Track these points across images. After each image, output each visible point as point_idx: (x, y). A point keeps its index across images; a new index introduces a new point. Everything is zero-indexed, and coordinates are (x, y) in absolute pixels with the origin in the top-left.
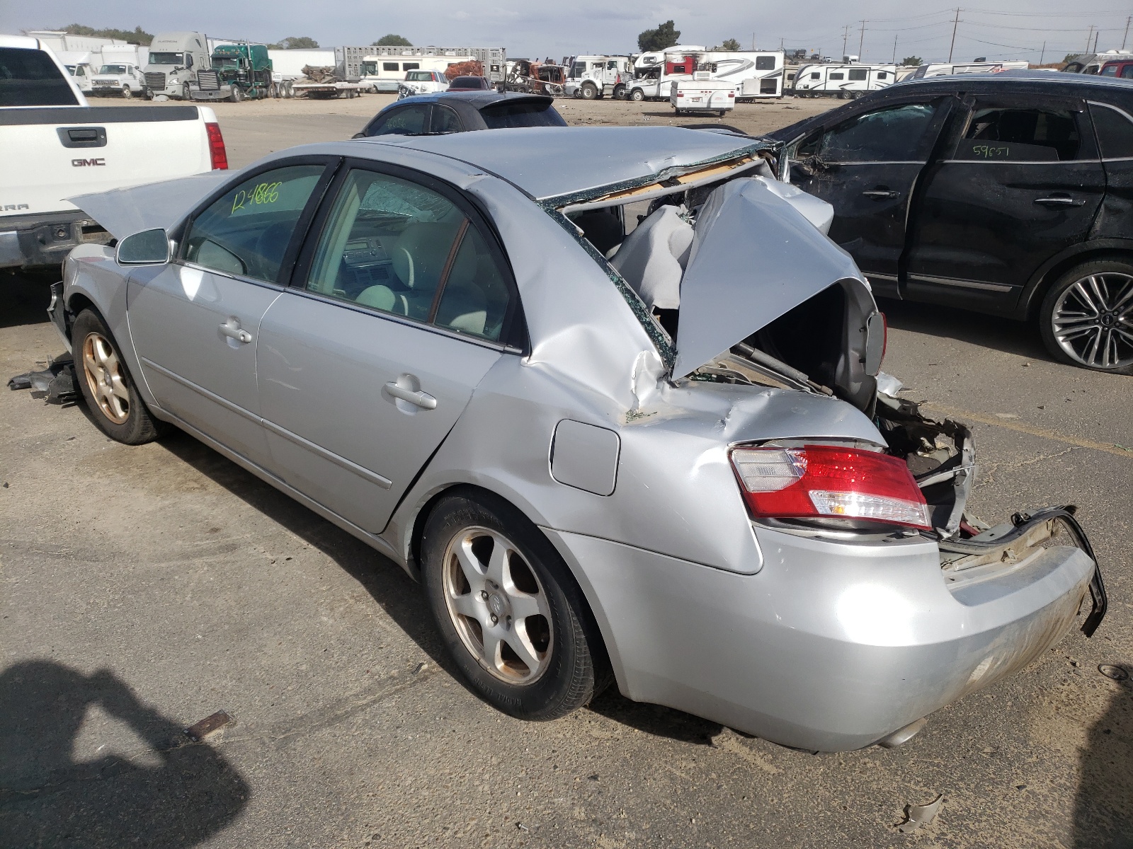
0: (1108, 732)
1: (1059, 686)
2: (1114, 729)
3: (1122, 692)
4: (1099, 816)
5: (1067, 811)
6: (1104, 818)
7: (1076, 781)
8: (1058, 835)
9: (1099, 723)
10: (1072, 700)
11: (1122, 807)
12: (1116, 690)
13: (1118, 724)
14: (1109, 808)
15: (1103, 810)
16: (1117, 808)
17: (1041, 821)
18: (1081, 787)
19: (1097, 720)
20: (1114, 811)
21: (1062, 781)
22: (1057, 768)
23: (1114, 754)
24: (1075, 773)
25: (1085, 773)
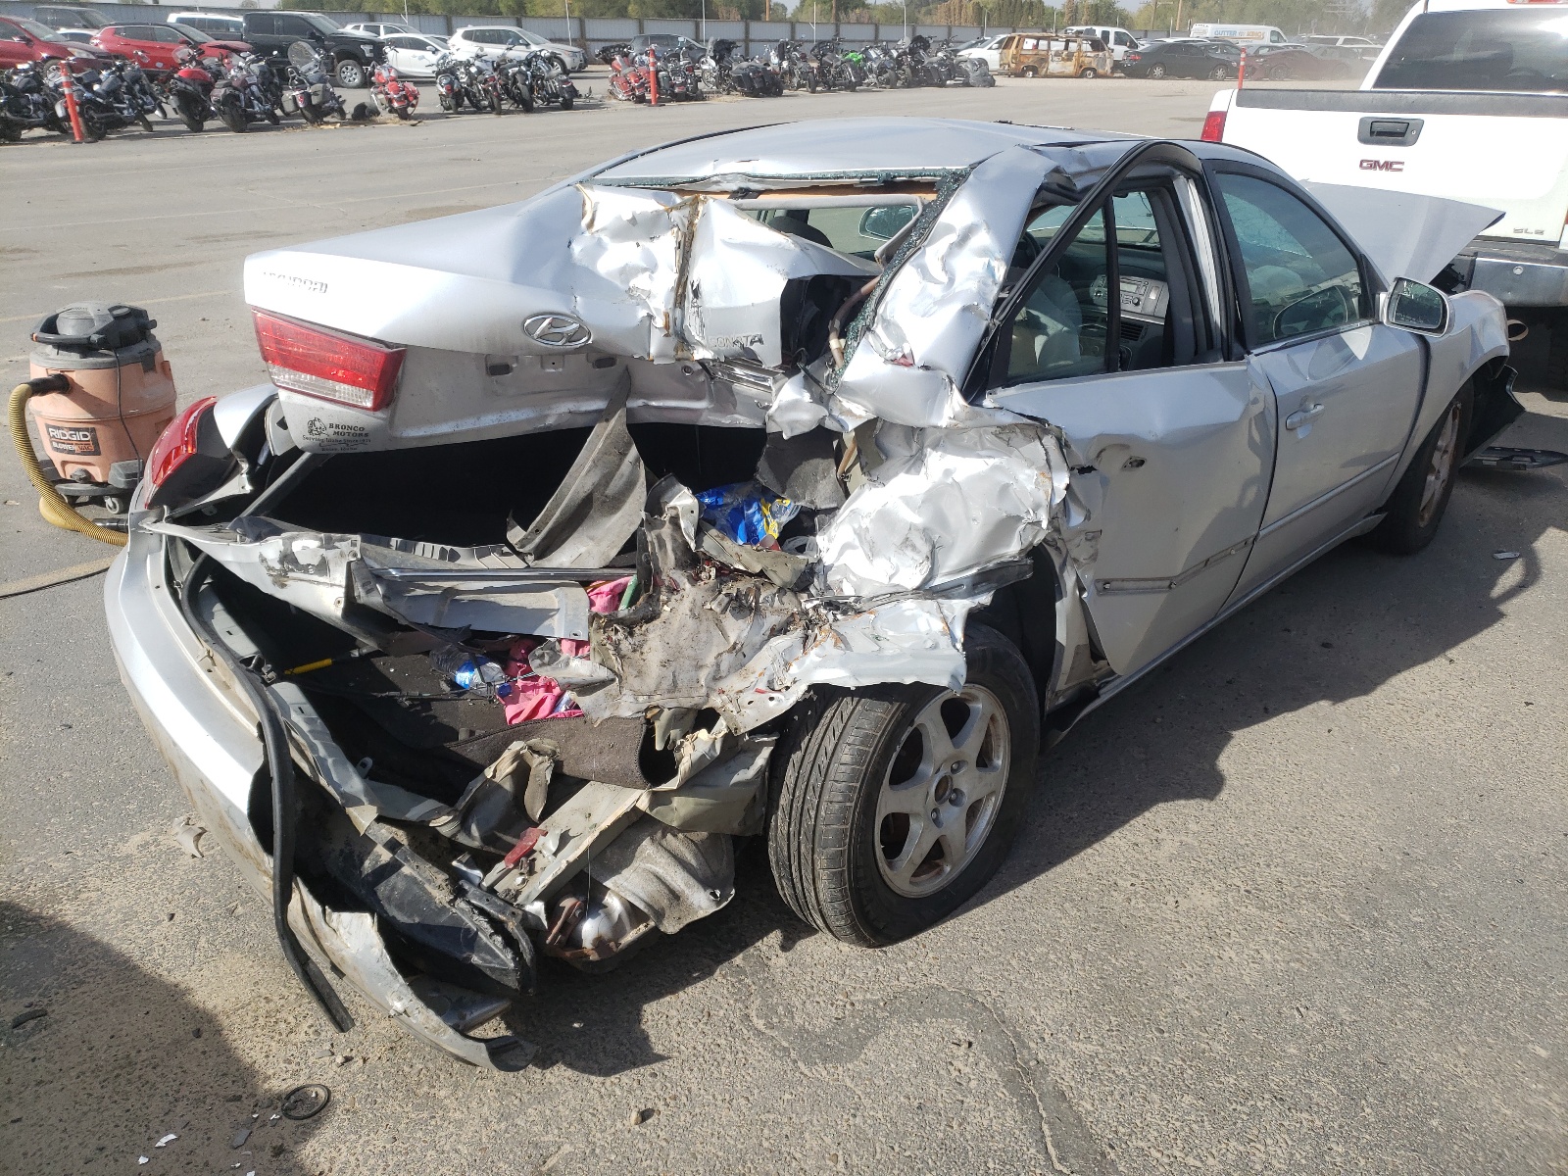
0: (198, 1034)
1: (310, 1021)
2: (199, 1044)
3: (260, 1091)
4: (90, 966)
5: (115, 942)
6: (83, 970)
7: (147, 967)
8: (95, 924)
9: (219, 1032)
10: (276, 1022)
11: (83, 993)
12: (266, 1086)
13: (204, 1053)
14: (91, 980)
15: (93, 973)
16: (84, 988)
17: (120, 916)
18: (135, 967)
19: (225, 1032)
20: (84, 982)
21: (155, 955)
22: (175, 957)
23: (159, 1023)
24: (158, 971)
25: (153, 980)
